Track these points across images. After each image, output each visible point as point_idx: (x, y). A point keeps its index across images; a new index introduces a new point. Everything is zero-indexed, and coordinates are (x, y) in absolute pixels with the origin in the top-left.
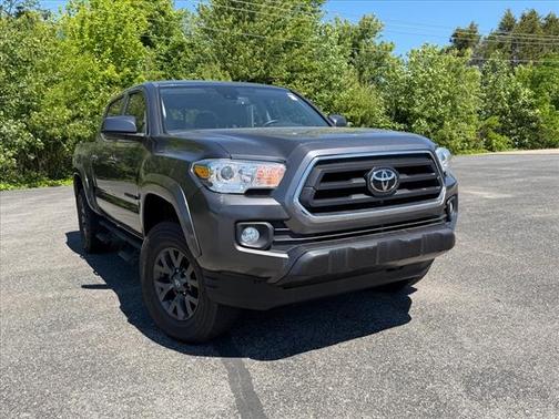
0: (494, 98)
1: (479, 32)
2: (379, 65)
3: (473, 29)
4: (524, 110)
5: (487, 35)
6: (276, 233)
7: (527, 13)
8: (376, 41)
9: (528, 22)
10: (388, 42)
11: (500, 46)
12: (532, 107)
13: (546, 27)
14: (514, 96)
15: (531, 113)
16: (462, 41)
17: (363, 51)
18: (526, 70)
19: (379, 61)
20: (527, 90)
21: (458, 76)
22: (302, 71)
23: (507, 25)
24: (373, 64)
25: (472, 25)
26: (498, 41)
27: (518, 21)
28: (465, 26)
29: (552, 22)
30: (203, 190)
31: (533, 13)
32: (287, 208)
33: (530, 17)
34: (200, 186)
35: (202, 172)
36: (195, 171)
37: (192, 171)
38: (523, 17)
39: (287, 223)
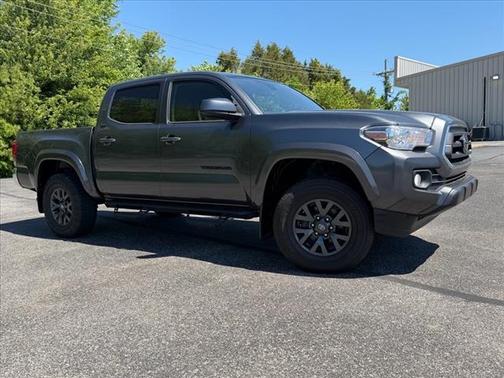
1: (239, 57)
5: (245, 60)
6: (433, 177)
7: (271, 45)
9: (272, 53)
11: (255, 69)
13: (284, 58)
16: (226, 63)
17: (149, 64)
22: (102, 77)
23: (258, 53)
25: (232, 50)
26: (253, 65)
27: (265, 50)
28: (227, 52)
29: (288, 55)
30: (383, 148)
31: (275, 45)
32: (439, 158)
33: (273, 49)
34: (379, 145)
35: (378, 136)
36: (365, 136)
37: (362, 136)
38: (268, 48)
39: (438, 170)
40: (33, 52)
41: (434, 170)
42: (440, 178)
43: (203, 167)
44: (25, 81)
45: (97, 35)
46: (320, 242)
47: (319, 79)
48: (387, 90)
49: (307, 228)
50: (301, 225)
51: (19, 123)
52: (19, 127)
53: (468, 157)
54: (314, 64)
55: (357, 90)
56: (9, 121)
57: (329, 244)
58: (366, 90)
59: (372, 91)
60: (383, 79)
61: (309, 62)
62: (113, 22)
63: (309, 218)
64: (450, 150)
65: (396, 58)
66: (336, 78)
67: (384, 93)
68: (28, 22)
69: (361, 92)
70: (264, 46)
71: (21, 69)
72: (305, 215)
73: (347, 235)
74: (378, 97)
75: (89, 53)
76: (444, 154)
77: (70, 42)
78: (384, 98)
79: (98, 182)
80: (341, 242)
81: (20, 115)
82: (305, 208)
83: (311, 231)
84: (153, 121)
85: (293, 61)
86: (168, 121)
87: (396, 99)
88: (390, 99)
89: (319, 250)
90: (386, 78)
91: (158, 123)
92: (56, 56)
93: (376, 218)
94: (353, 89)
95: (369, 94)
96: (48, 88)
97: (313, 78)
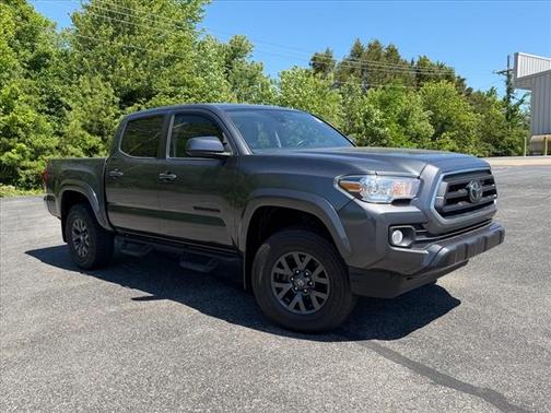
0: (351, 118)
1: (334, 58)
2: (251, 84)
3: (328, 54)
4: (376, 128)
5: (341, 60)
6: (418, 234)
7: (372, 42)
8: (247, 60)
9: (374, 51)
10: (257, 62)
11: (352, 71)
12: (382, 126)
13: (387, 56)
14: (368, 116)
15: (382, 131)
16: (320, 65)
17: (236, 70)
18: (376, 93)
19: (252, 80)
20: (378, 111)
21: (324, 97)
22: (183, 85)
23: (357, 53)
24: (246, 82)
25: (327, 52)
26: (349, 66)
27: (366, 49)
28: (322, 52)
29: (392, 52)
30: (357, 201)
31: (377, 43)
32: (426, 213)
33: (375, 47)
34: (352, 197)
35: (352, 187)
36: (340, 186)
37: (337, 186)
38: (369, 46)
39: (425, 226)
40: (114, 63)
41: (419, 226)
42: (427, 234)
43: (196, 208)
44: (105, 91)
45: (180, 41)
46: (298, 298)
47: (428, 79)
48: (509, 91)
49: (286, 282)
50: (280, 278)
51: (100, 134)
52: (100, 139)
53: (492, 202)
54: (423, 62)
55: (475, 91)
56: (89, 132)
57: (307, 302)
58: (485, 90)
59: (492, 92)
60: (505, 78)
61: (416, 60)
62: (198, 27)
63: (287, 271)
64: (441, 203)
65: (517, 55)
66: (449, 77)
67: (506, 94)
68: (111, 30)
69: (479, 92)
70: (365, 44)
71: (102, 80)
72: (282, 268)
73: (325, 292)
74: (500, 99)
75: (170, 60)
76: (432, 207)
77: (151, 50)
78: (507, 100)
79: (109, 214)
80: (320, 300)
81: (101, 126)
82: (282, 260)
83: (291, 285)
84: (155, 156)
85: (397, 60)
86: (168, 156)
87: (522, 101)
88: (513, 102)
89: (297, 307)
90: (509, 76)
91: (159, 158)
92: (136, 65)
93: (351, 277)
94: (470, 90)
95: (489, 95)
96: (128, 98)
97: (421, 78)
